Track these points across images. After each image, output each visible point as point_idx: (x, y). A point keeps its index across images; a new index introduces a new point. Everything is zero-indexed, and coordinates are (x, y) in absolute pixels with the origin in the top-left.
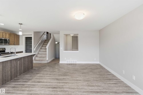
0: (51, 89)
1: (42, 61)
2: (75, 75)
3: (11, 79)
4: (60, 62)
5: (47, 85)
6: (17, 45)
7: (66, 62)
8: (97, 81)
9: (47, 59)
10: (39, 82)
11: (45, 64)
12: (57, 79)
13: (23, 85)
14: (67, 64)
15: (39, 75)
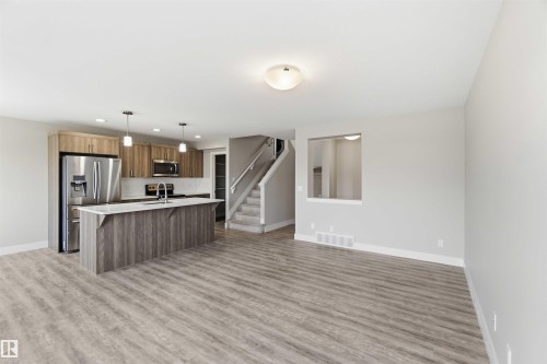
0: (199, 298)
1: (247, 224)
2: (303, 283)
3: (155, 255)
4: (297, 237)
5: (201, 287)
6: (198, 177)
7: (313, 240)
8: (355, 322)
9: (262, 221)
10: (194, 275)
11: (253, 234)
12: (238, 281)
13: (163, 272)
14: (320, 247)
15: (209, 260)
